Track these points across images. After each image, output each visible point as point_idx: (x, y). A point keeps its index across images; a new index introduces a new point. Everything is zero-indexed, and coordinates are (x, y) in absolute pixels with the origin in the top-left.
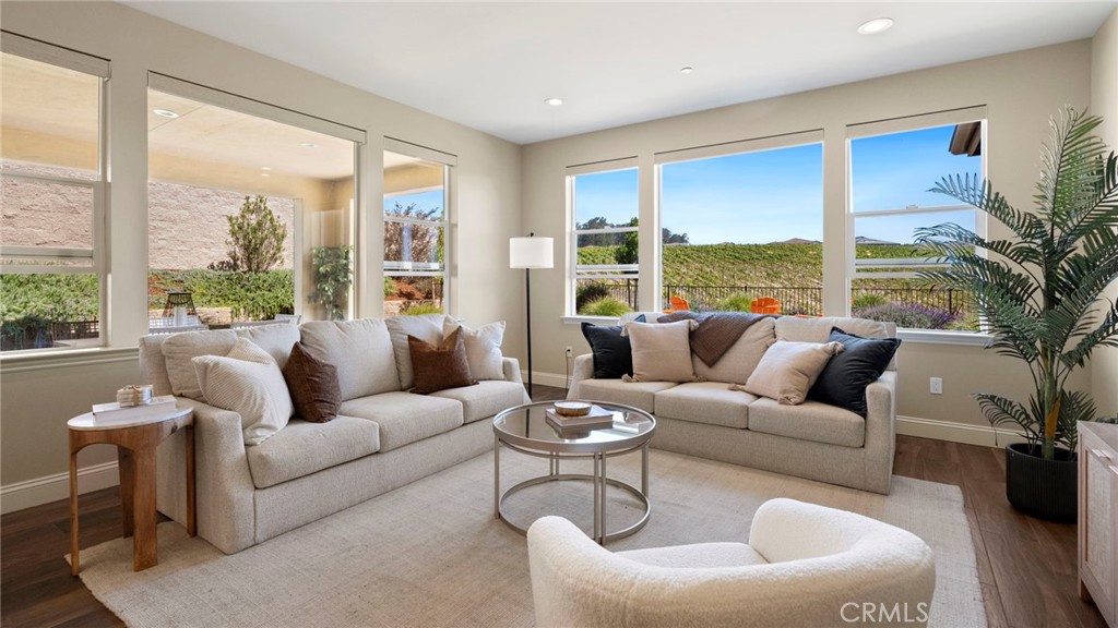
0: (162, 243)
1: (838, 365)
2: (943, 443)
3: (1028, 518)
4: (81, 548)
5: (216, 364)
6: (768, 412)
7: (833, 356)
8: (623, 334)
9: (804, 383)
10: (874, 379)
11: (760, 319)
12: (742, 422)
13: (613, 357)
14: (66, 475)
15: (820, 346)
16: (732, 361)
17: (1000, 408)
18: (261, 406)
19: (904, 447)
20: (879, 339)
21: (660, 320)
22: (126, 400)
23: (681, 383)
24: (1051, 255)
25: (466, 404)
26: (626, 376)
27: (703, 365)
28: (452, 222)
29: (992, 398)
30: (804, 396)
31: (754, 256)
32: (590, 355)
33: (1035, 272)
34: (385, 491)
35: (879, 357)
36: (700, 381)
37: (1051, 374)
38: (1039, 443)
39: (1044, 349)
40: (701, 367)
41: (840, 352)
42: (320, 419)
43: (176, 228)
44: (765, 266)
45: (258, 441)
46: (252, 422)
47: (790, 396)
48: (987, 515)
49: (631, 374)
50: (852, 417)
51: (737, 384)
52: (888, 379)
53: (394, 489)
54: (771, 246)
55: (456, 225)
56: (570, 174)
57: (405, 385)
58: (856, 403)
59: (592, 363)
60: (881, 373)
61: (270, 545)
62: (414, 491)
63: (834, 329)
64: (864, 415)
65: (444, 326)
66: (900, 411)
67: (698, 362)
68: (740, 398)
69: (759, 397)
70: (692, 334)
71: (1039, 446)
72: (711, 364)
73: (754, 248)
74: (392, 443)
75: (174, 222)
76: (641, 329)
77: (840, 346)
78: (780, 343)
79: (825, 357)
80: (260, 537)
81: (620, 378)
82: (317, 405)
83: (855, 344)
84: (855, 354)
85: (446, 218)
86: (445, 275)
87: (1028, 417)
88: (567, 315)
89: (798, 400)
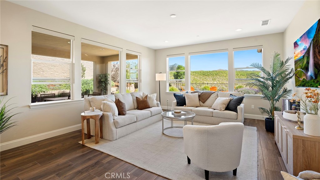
0: (52, 72)
1: (232, 102)
2: (255, 119)
3: (269, 132)
4: (85, 139)
5: (106, 103)
6: (217, 112)
7: (231, 100)
8: (184, 96)
9: (225, 106)
10: (239, 105)
11: (214, 92)
12: (212, 115)
13: (181, 101)
14: (81, 124)
15: (228, 98)
16: (208, 102)
17: (263, 110)
18: (115, 111)
19: (246, 120)
20: (240, 96)
21: (191, 93)
22: (91, 110)
23: (197, 107)
24: (272, 79)
25: (151, 112)
26: (185, 105)
27: (202, 103)
28: (140, 69)
29: (262, 108)
30: (224, 109)
31: (209, 74)
32: (176, 101)
33: (270, 83)
34: (137, 130)
35: (240, 101)
36: (201, 107)
37: (273, 103)
38: (271, 117)
39: (272, 98)
40: (201, 103)
41: (232, 100)
42: (124, 115)
43: (55, 68)
44: (212, 77)
45: (115, 119)
46: (114, 115)
47: (222, 109)
48: (261, 132)
49: (186, 105)
50: (235, 113)
51: (210, 107)
52: (242, 105)
53: (139, 130)
54: (213, 71)
55: (141, 70)
56: (168, 57)
57: (135, 108)
58: (235, 110)
59: (176, 103)
60: (240, 104)
61: (119, 139)
62: (143, 130)
63: (231, 94)
64: (237, 113)
65: (143, 95)
66: (245, 113)
67: (201, 102)
68: (211, 110)
69: (215, 109)
70: (199, 96)
71: (271, 118)
72: (204, 103)
73: (209, 72)
74: (139, 120)
75: (55, 66)
76: (188, 95)
77: (232, 98)
78: (219, 98)
79: (229, 101)
80: (117, 138)
81: (183, 106)
82: (123, 112)
83: (235, 98)
84: (235, 100)
85: (139, 68)
86: (138, 82)
87: (268, 112)
88: (167, 92)
89: (223, 110)
